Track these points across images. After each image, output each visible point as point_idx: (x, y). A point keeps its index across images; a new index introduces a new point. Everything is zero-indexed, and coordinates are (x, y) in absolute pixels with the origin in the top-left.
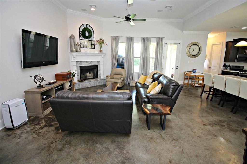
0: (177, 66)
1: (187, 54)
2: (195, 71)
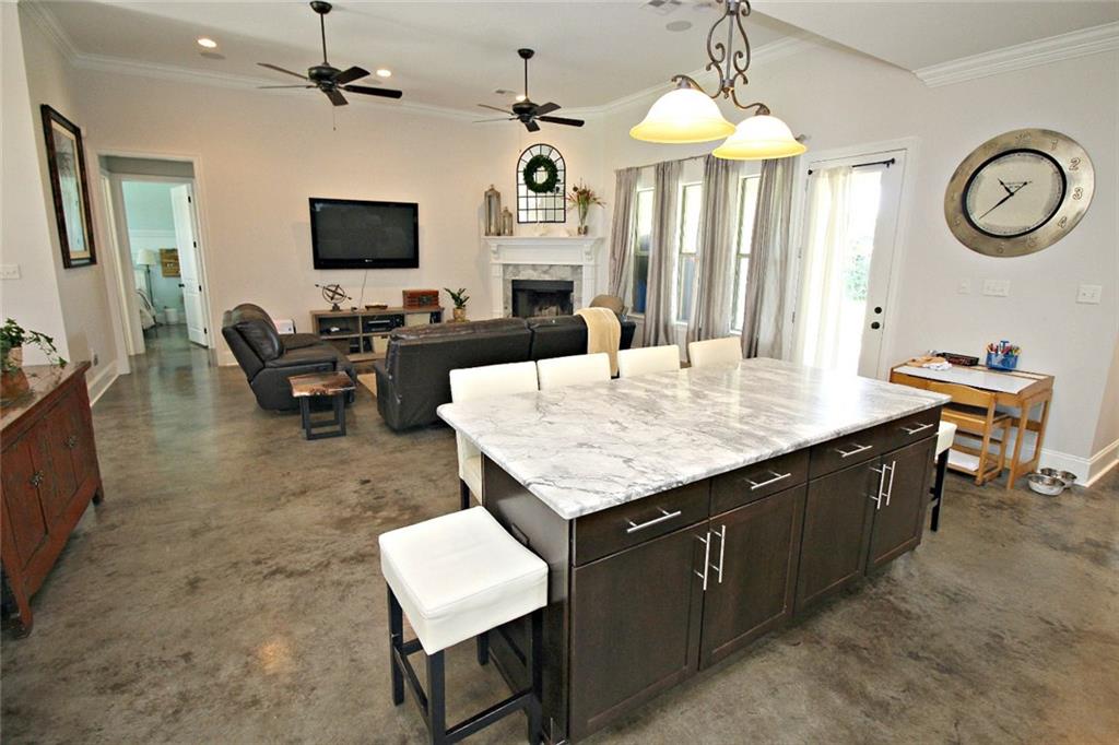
0: (878, 310)
1: (952, 225)
2: (995, 362)
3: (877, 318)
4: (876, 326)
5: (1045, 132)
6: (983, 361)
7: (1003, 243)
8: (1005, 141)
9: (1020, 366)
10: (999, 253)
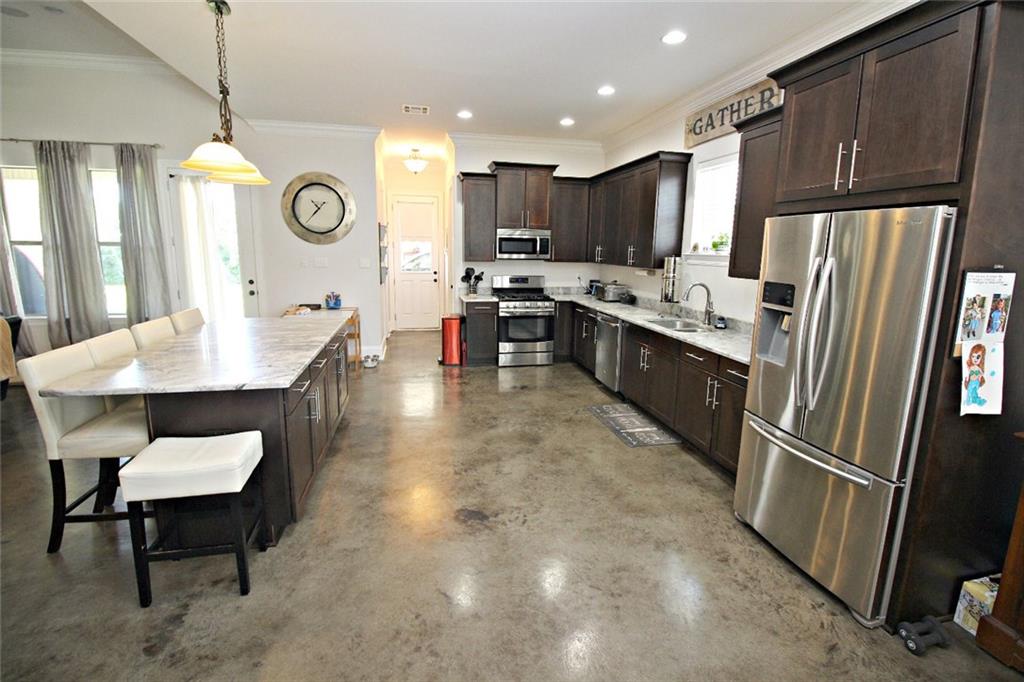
1: (289, 224)
2: (332, 304)
3: (252, 287)
4: (252, 293)
5: (329, 176)
6: (324, 305)
7: (321, 236)
8: (309, 177)
9: (343, 305)
10: (319, 242)
